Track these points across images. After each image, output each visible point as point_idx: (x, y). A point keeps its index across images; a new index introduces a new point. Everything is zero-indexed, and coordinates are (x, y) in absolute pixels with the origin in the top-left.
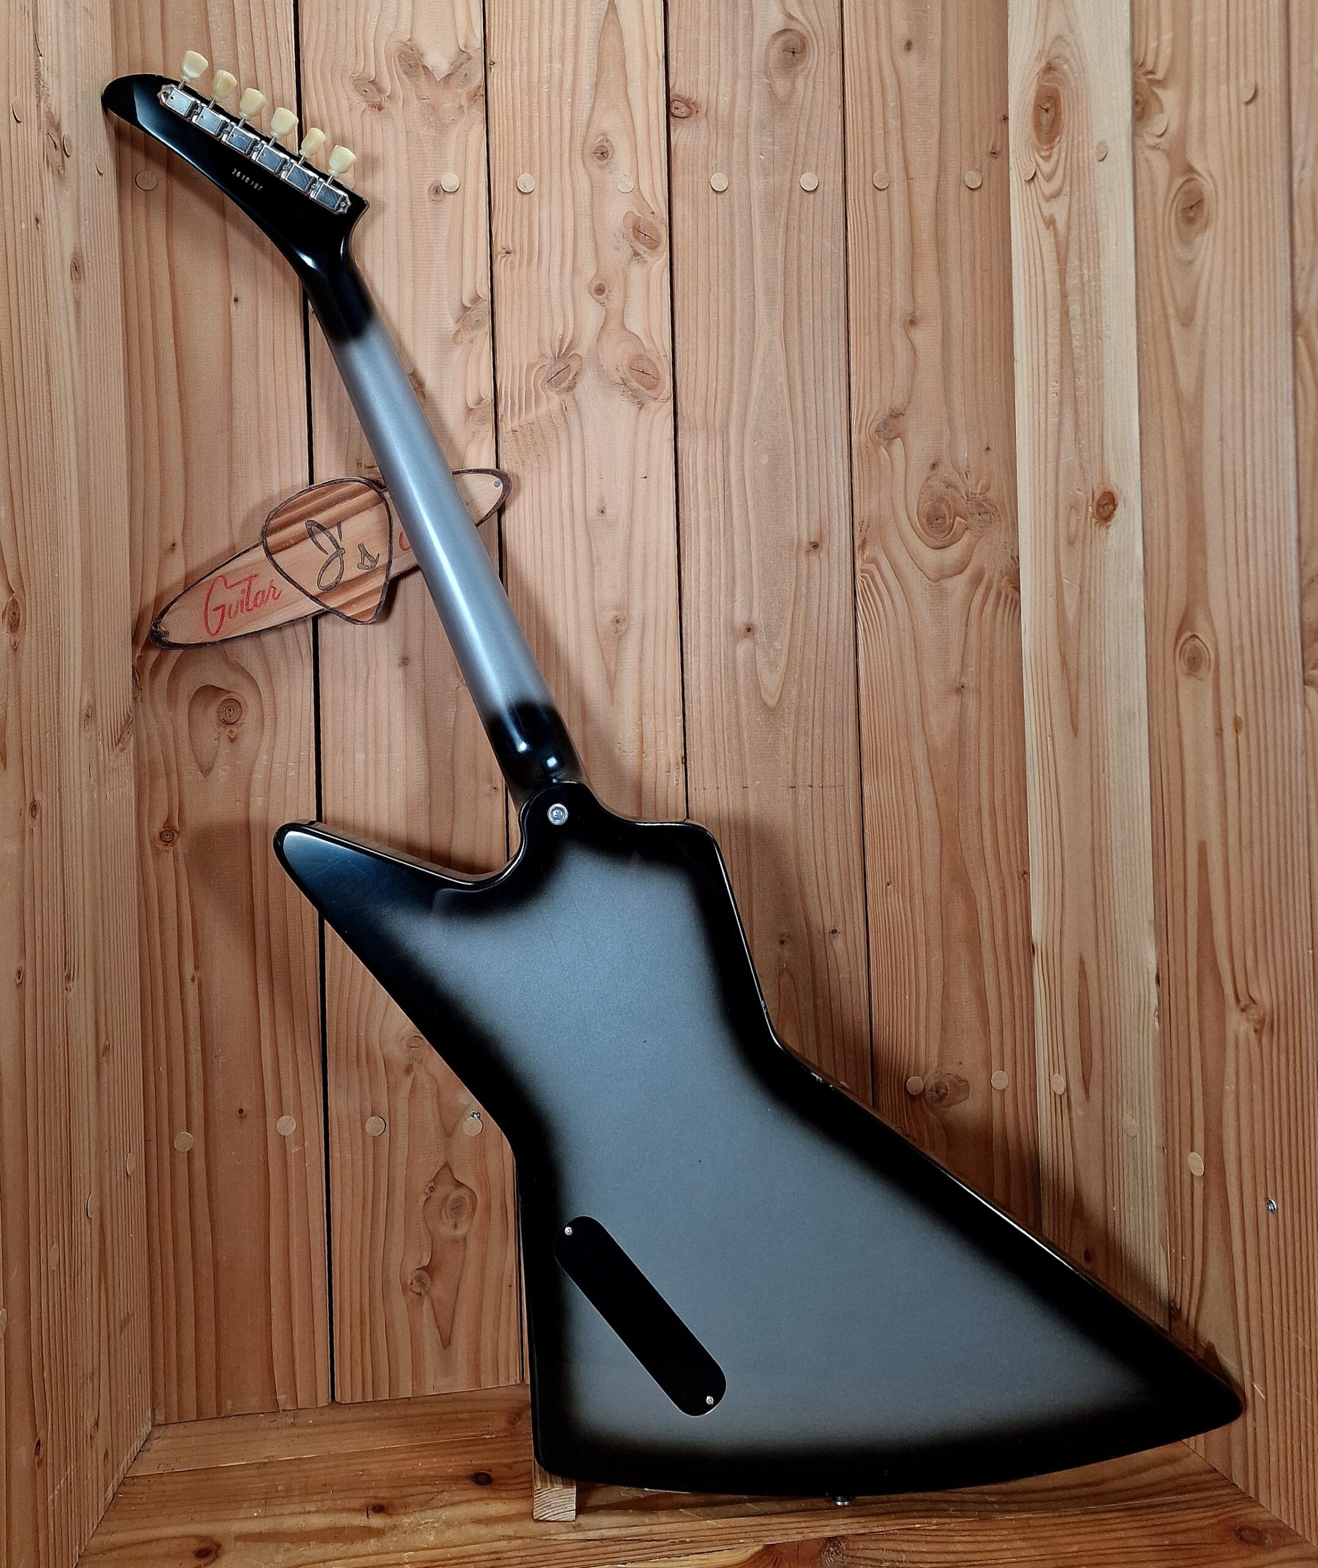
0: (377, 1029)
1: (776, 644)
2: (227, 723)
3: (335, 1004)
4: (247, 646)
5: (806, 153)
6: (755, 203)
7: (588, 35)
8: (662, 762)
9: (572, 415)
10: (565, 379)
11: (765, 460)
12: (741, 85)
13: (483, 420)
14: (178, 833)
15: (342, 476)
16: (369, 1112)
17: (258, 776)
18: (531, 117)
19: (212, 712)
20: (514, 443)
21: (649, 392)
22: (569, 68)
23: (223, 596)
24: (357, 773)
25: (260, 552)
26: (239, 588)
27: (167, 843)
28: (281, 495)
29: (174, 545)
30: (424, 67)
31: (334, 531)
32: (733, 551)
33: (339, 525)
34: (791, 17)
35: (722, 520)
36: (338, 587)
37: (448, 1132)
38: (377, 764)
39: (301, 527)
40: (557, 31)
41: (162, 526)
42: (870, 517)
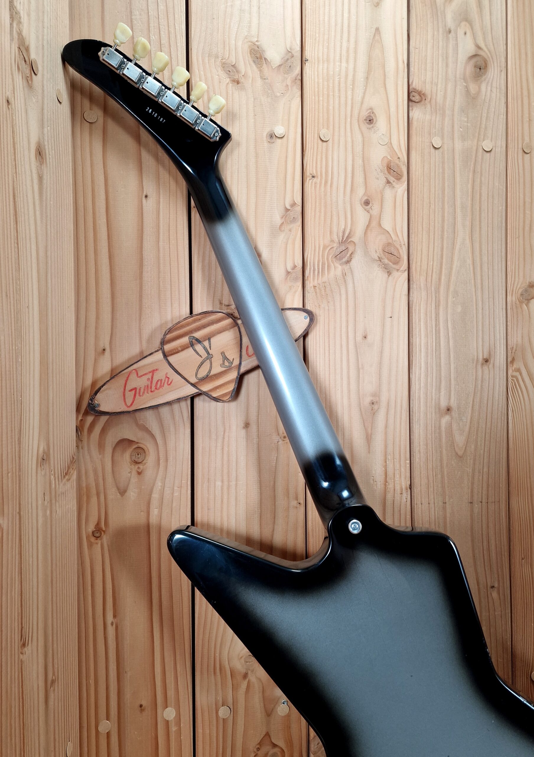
0: (227, 652)
1: (463, 418)
2: (136, 463)
3: (201, 636)
4: (149, 414)
5: (486, 128)
6: (457, 156)
7: (363, 48)
8: (398, 488)
9: (349, 279)
10: (346, 256)
11: (459, 309)
12: (450, 86)
13: (296, 279)
14: (104, 531)
15: (210, 309)
16: (221, 703)
17: (155, 496)
18: (328, 95)
19: (127, 456)
20: (314, 293)
21: (394, 266)
22: (351, 66)
23: (135, 382)
24: (217, 494)
25: (159, 355)
26: (145, 378)
27: (97, 538)
28: (172, 320)
29: (104, 350)
30: (265, 59)
31: (206, 343)
32: (440, 363)
33: (209, 339)
34: (479, 47)
35: (434, 344)
36: (207, 378)
37: (269, 713)
38: (229, 487)
39: (185, 340)
40: (345, 44)
41: (97, 337)
42: (517, 344)
